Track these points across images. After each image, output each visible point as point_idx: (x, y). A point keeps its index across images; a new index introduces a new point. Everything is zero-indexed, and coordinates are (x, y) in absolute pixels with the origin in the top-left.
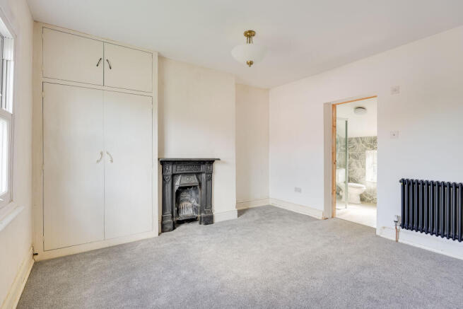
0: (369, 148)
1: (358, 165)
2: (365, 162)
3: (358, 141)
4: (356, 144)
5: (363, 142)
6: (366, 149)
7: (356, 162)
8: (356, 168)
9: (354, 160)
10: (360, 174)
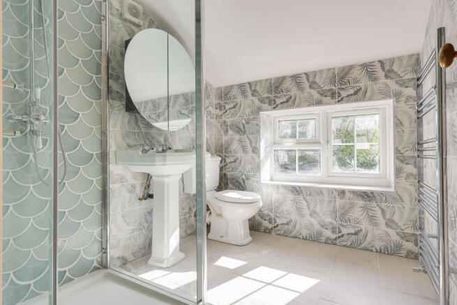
0: (266, 106)
1: (244, 148)
2: (258, 141)
3: (243, 93)
4: (240, 99)
5: (254, 93)
6: (260, 109)
7: (240, 141)
8: (240, 154)
9: (237, 137)
10: (248, 167)
